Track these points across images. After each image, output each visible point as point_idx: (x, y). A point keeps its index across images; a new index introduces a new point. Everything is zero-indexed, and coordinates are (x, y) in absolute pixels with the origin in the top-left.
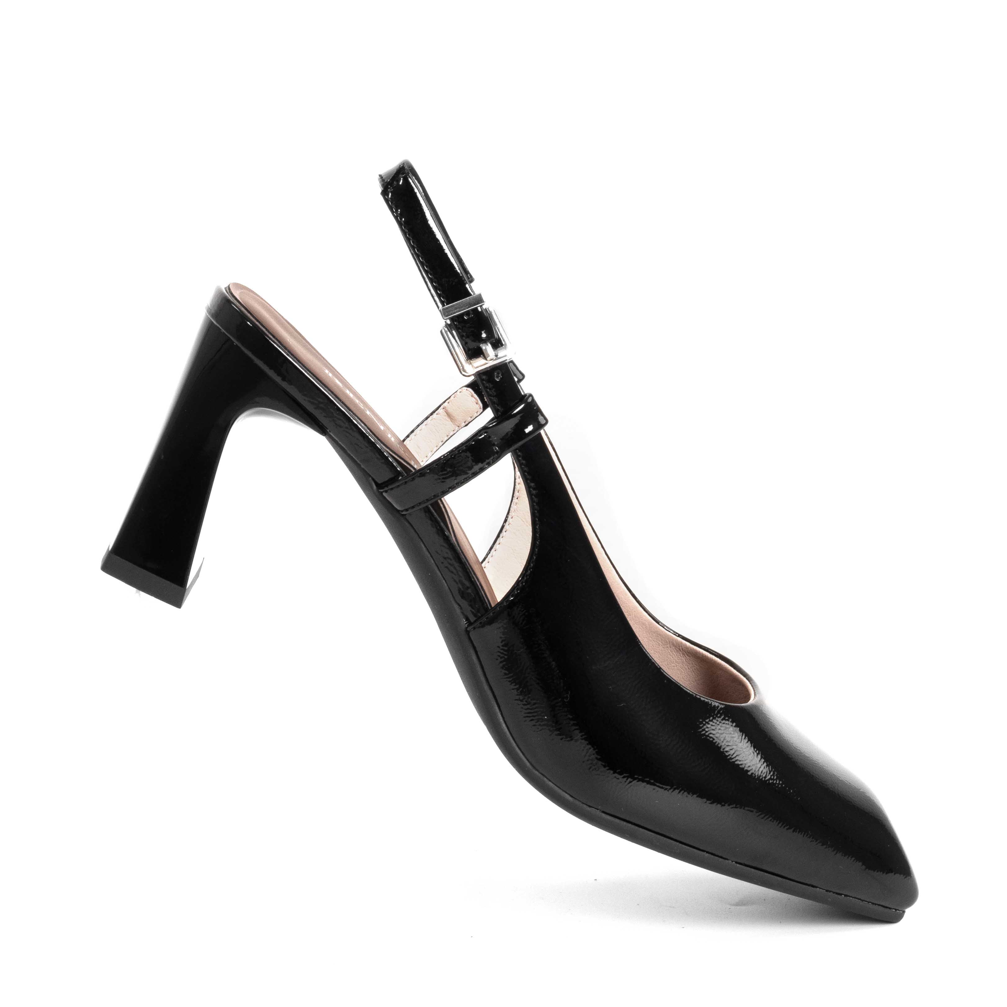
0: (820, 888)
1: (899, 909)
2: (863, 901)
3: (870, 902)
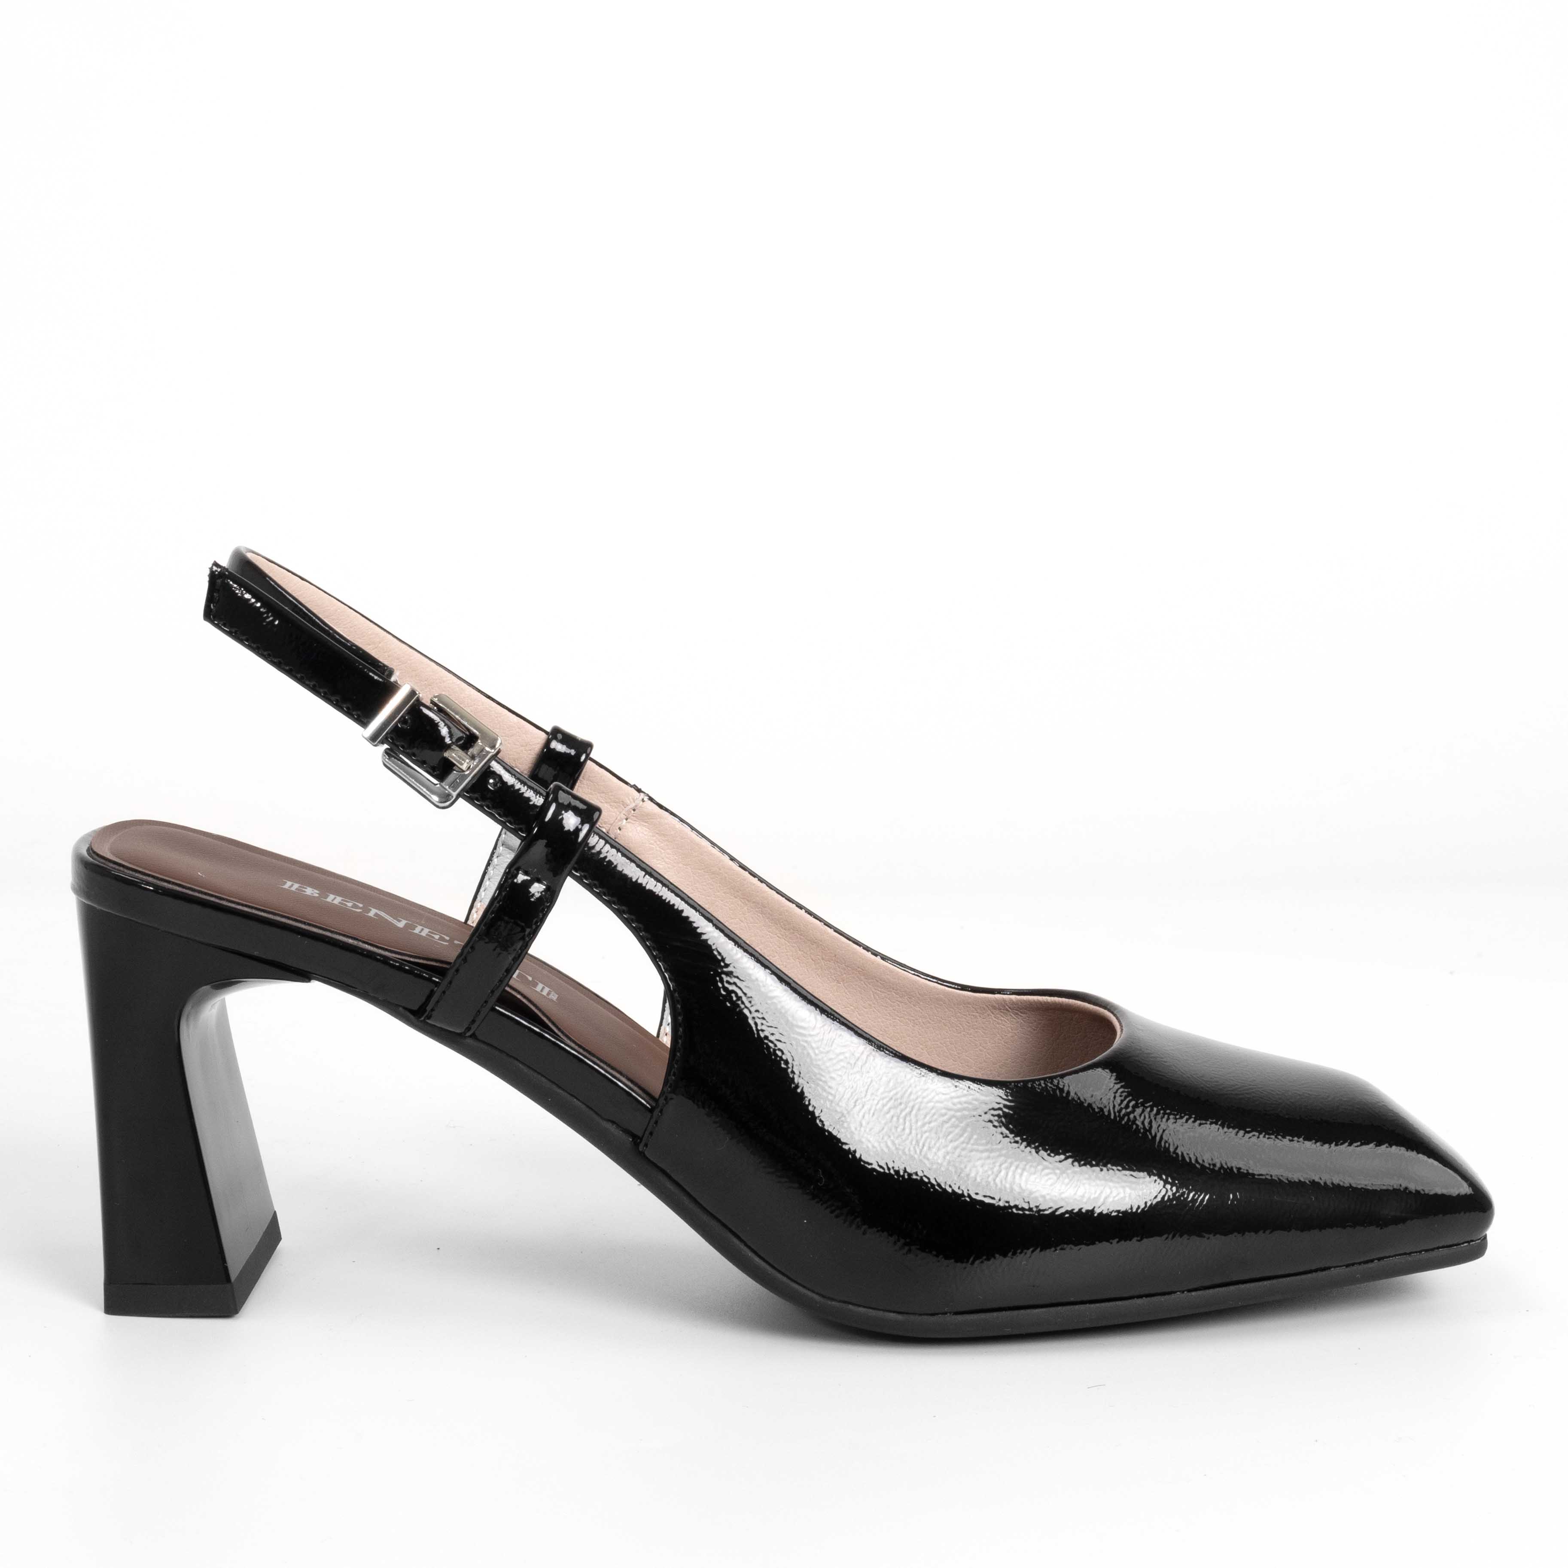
0: (1335, 1267)
1: (1472, 1239)
2: (1410, 1254)
3: (1423, 1250)
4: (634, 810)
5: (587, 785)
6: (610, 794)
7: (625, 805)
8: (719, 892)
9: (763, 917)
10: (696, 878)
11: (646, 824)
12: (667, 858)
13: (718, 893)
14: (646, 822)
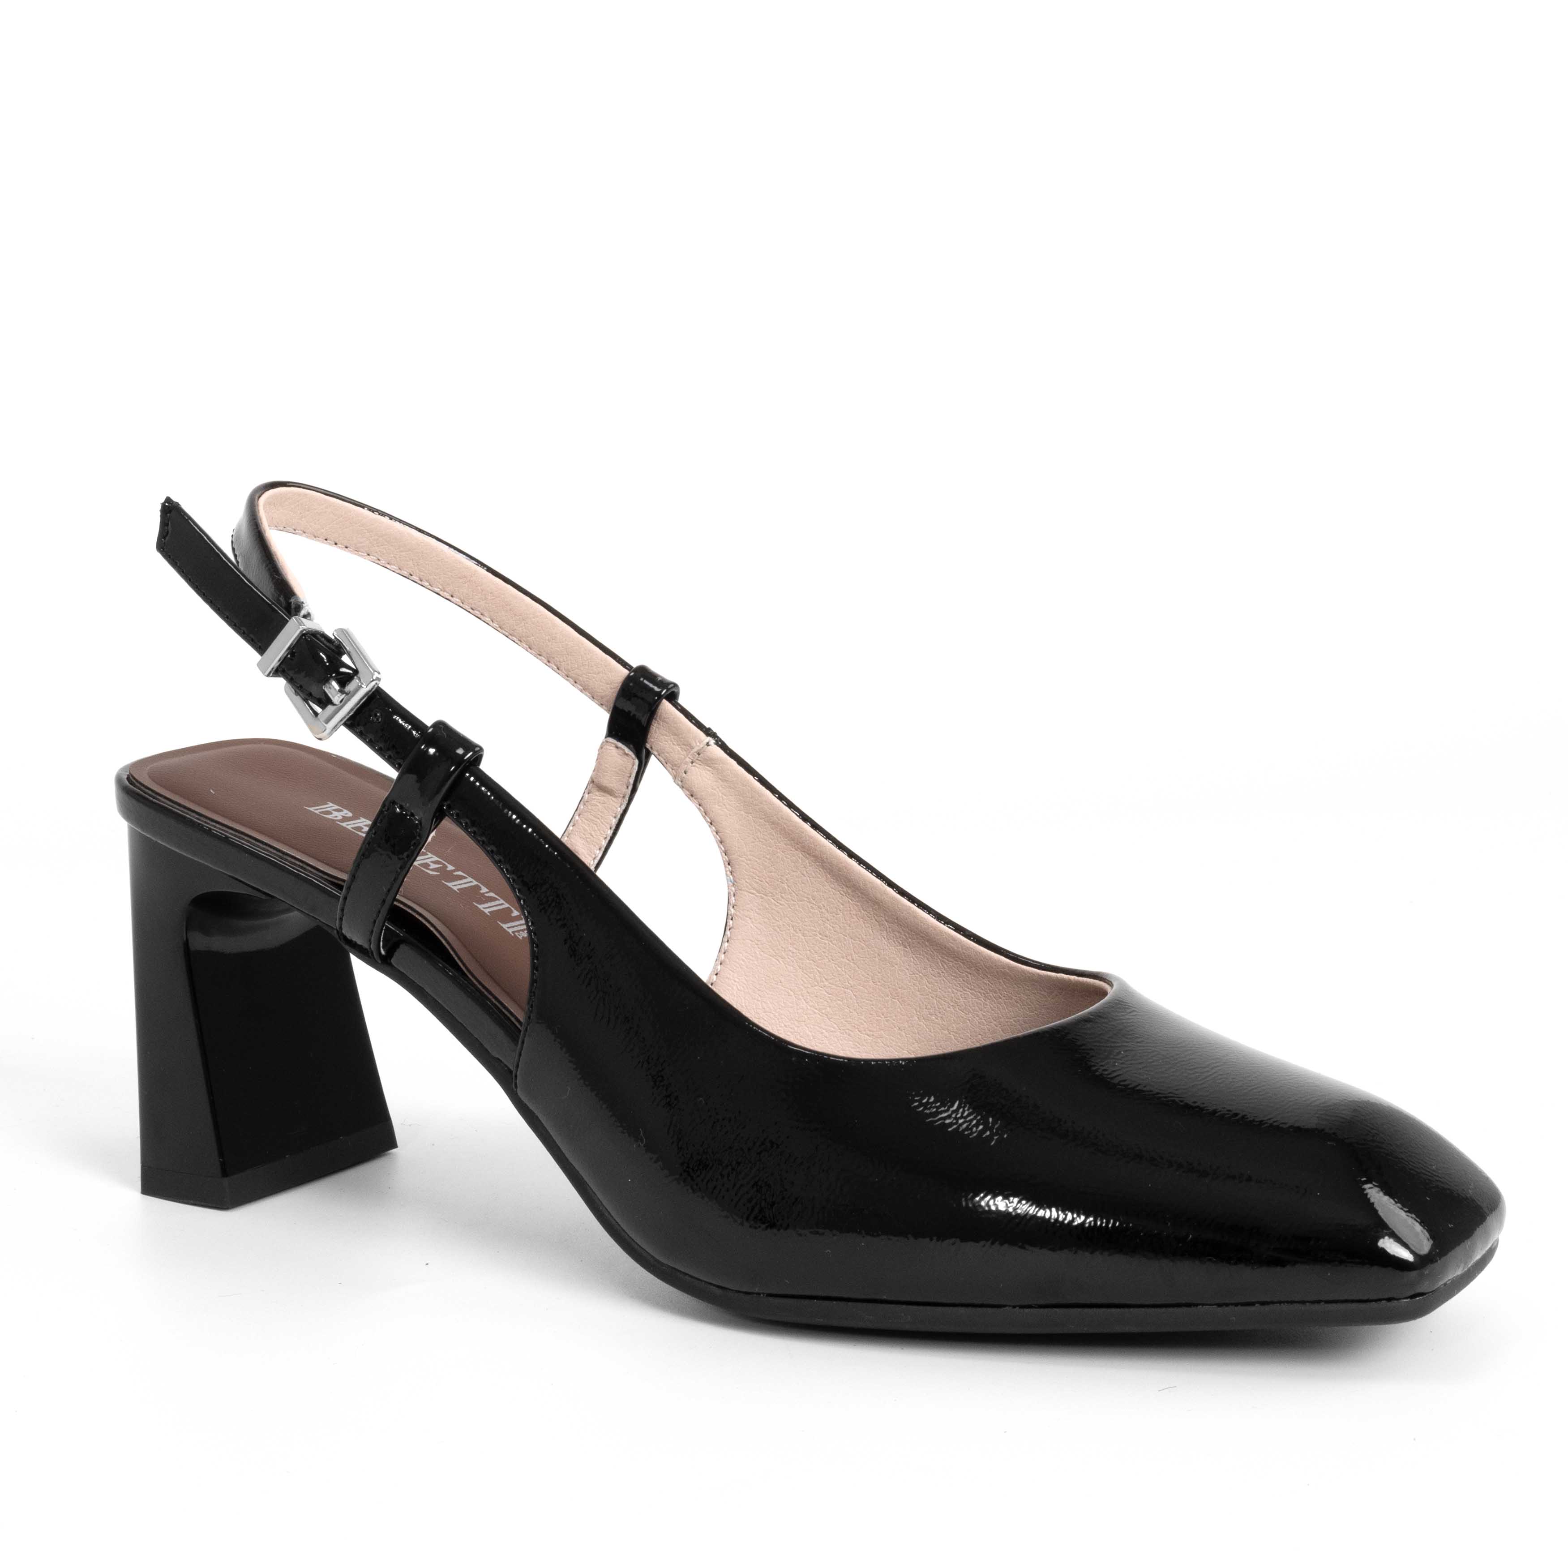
4: (699, 754)
5: (663, 726)
6: (681, 736)
7: (692, 748)
8: (779, 842)
9: (825, 873)
10: (758, 827)
11: (710, 769)
12: (729, 804)
13: (779, 844)
14: (710, 767)
